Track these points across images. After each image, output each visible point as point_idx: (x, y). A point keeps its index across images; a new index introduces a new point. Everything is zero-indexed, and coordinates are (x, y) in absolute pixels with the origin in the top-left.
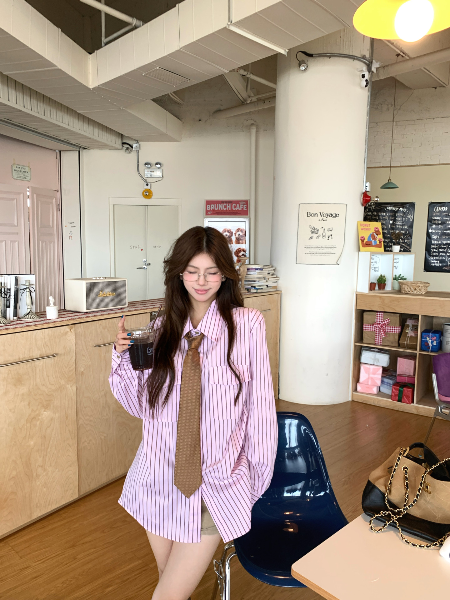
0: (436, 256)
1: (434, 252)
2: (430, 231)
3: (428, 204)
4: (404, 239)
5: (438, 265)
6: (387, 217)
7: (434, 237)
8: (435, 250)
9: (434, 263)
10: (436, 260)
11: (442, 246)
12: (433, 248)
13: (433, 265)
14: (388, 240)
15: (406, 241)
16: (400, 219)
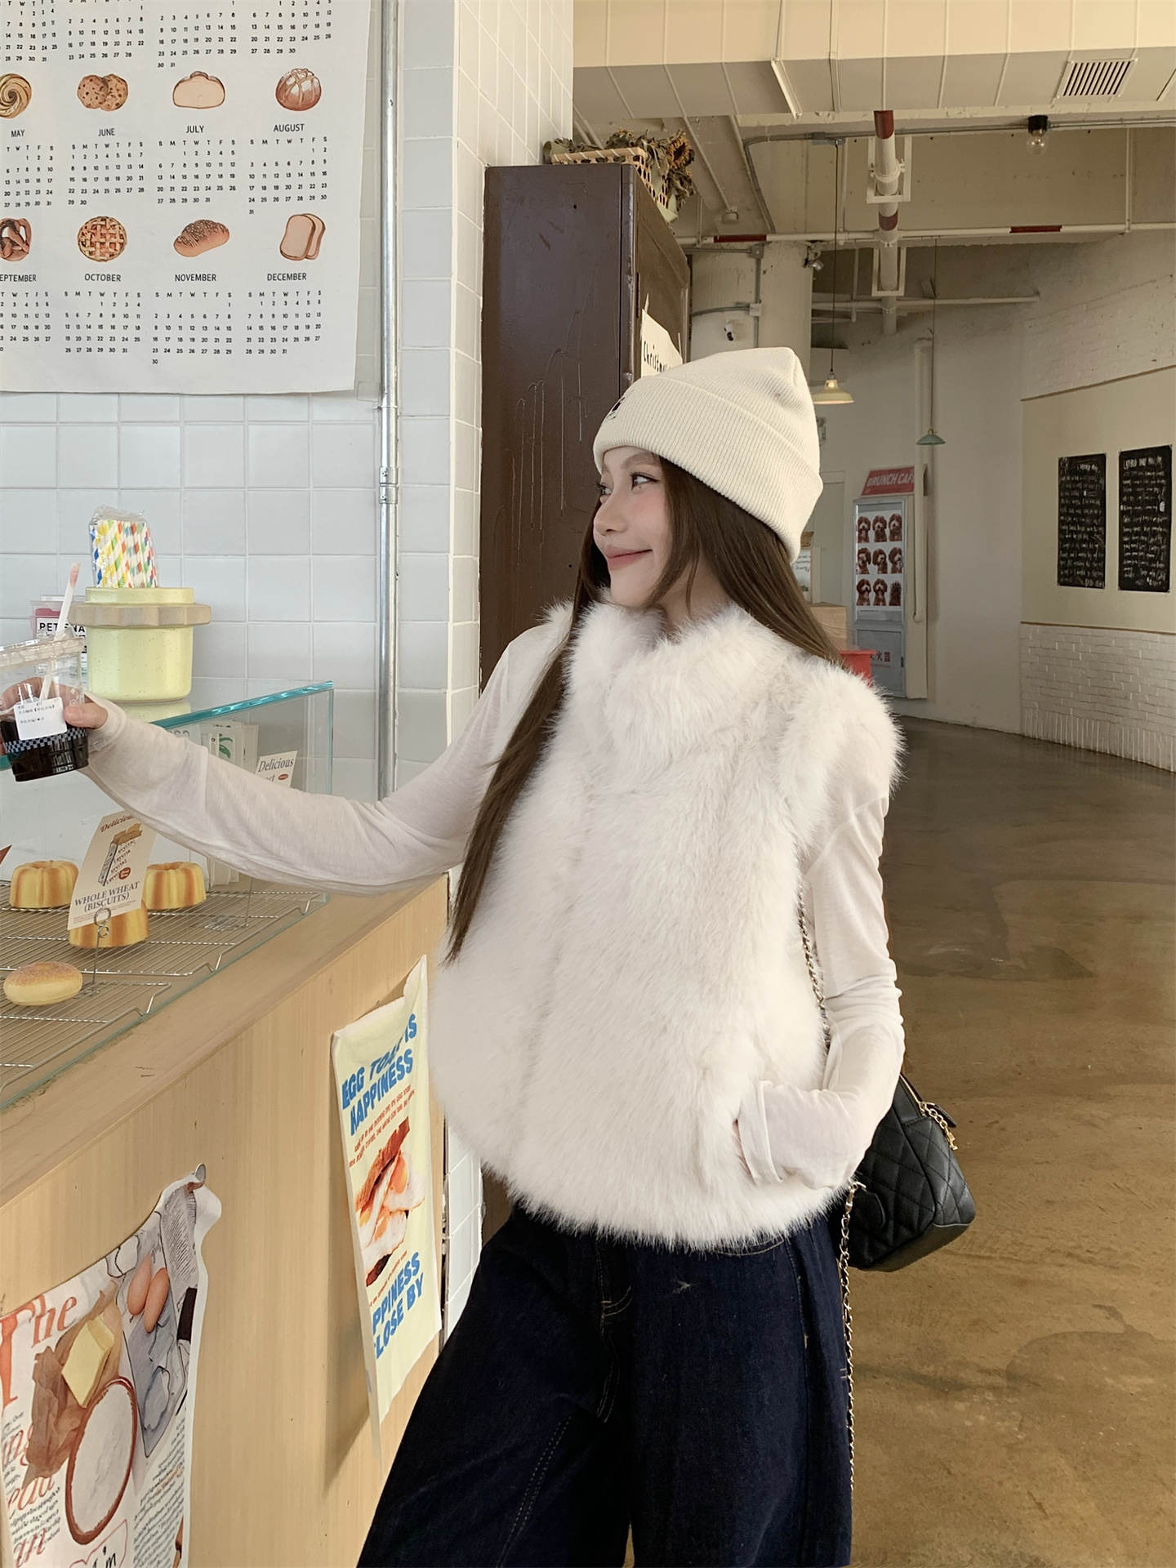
0: (1129, 558)
1: (1127, 550)
2: (1122, 507)
3: (1118, 455)
4: (1097, 526)
5: (1130, 576)
6: (1079, 485)
7: (1126, 520)
8: (1127, 546)
9: (1127, 571)
10: (1129, 565)
11: (1133, 538)
12: (1126, 543)
13: (1126, 576)
14: (1083, 529)
15: (1100, 529)
16: (1091, 487)
